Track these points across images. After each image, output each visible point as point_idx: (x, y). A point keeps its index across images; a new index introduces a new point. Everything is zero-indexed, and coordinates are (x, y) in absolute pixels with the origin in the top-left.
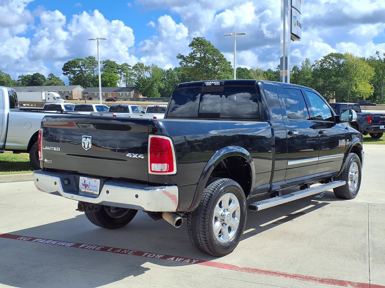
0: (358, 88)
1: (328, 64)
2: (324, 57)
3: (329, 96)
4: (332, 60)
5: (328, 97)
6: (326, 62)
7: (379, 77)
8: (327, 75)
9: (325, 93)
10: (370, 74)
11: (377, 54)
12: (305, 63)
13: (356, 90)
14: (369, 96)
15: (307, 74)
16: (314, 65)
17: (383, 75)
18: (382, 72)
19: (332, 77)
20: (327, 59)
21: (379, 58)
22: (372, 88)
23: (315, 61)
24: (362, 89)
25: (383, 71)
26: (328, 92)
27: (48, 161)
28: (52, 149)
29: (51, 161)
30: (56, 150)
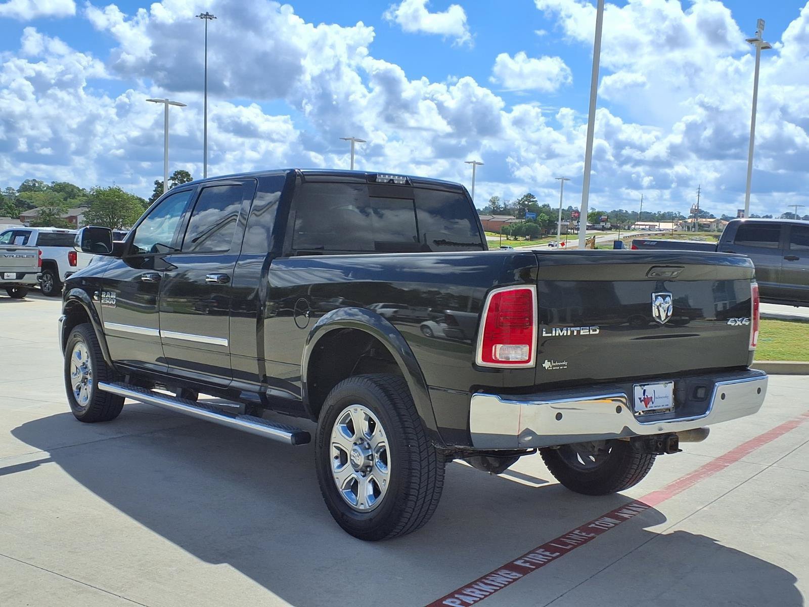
27: (553, 366)
28: (575, 334)
29: (564, 363)
30: (588, 333)
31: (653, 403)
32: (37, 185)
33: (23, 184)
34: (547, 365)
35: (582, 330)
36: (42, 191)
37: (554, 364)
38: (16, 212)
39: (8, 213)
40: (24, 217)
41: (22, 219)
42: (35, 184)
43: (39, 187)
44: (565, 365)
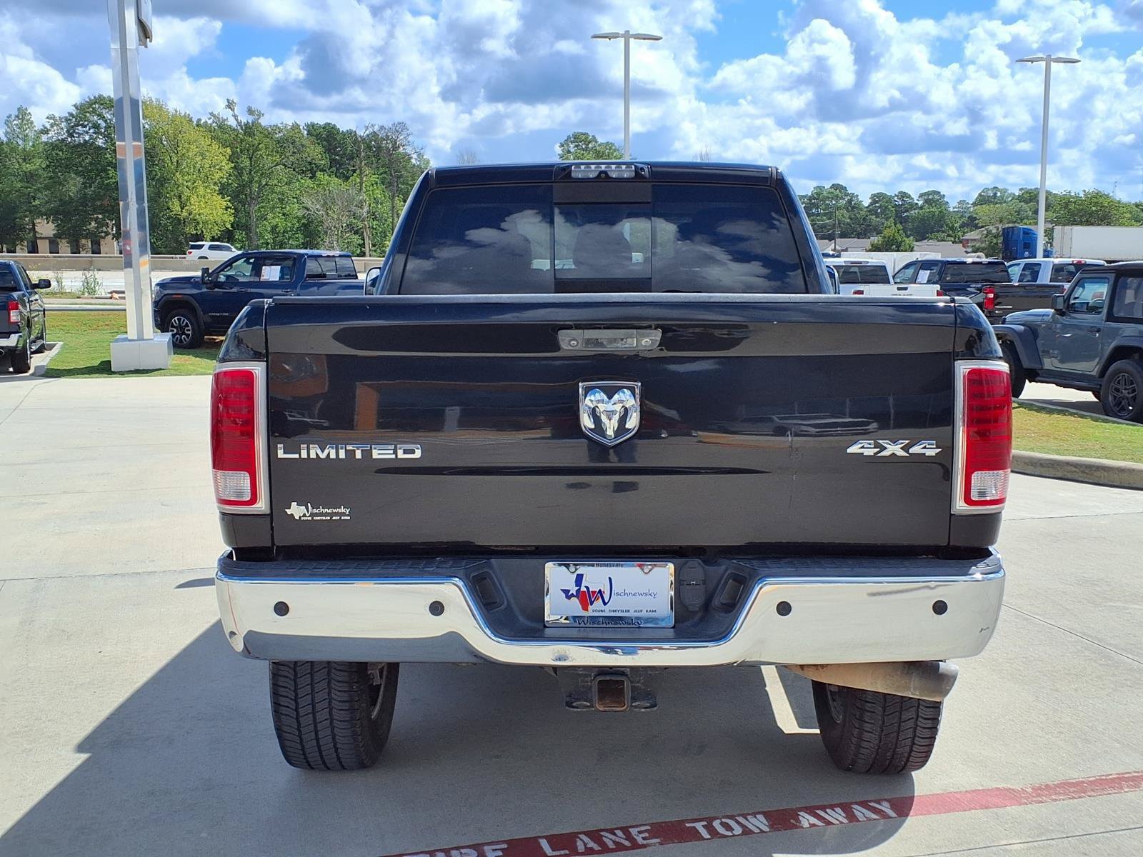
0: (188, 208)
1: (92, 131)
2: (77, 108)
3: (104, 229)
4: (101, 117)
5: (102, 232)
6: (86, 123)
7: (241, 175)
8: (91, 163)
9: (92, 219)
10: (217, 167)
11: (230, 108)
12: (15, 122)
13: (185, 214)
14: (220, 231)
15: (27, 157)
16: (45, 131)
17: (251, 170)
18: (247, 163)
19: (109, 172)
20: (88, 115)
21: (237, 120)
22: (226, 209)
23: (48, 118)
24: (201, 211)
25: (251, 159)
26: (100, 216)
27: (312, 515)
28: (358, 455)
29: (340, 510)
30: (393, 456)
31: (605, 604)
32: (999, 194)
33: (980, 195)
34: (296, 511)
35: (375, 449)
36: (1005, 202)
37: (315, 511)
38: (960, 233)
39: (949, 236)
40: (968, 240)
41: (964, 243)
42: (996, 194)
43: (1002, 197)
44: (344, 514)
